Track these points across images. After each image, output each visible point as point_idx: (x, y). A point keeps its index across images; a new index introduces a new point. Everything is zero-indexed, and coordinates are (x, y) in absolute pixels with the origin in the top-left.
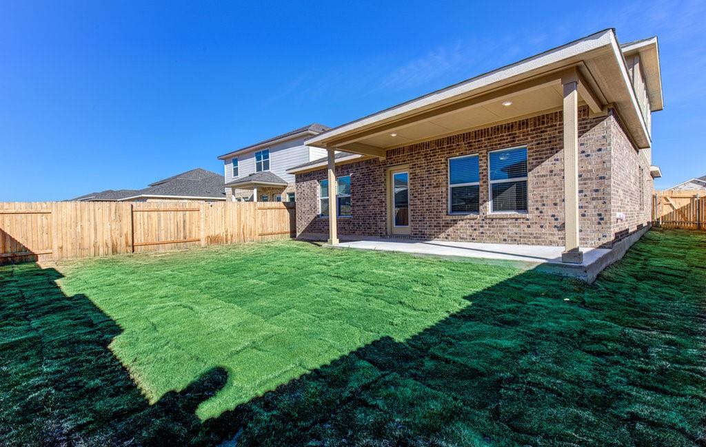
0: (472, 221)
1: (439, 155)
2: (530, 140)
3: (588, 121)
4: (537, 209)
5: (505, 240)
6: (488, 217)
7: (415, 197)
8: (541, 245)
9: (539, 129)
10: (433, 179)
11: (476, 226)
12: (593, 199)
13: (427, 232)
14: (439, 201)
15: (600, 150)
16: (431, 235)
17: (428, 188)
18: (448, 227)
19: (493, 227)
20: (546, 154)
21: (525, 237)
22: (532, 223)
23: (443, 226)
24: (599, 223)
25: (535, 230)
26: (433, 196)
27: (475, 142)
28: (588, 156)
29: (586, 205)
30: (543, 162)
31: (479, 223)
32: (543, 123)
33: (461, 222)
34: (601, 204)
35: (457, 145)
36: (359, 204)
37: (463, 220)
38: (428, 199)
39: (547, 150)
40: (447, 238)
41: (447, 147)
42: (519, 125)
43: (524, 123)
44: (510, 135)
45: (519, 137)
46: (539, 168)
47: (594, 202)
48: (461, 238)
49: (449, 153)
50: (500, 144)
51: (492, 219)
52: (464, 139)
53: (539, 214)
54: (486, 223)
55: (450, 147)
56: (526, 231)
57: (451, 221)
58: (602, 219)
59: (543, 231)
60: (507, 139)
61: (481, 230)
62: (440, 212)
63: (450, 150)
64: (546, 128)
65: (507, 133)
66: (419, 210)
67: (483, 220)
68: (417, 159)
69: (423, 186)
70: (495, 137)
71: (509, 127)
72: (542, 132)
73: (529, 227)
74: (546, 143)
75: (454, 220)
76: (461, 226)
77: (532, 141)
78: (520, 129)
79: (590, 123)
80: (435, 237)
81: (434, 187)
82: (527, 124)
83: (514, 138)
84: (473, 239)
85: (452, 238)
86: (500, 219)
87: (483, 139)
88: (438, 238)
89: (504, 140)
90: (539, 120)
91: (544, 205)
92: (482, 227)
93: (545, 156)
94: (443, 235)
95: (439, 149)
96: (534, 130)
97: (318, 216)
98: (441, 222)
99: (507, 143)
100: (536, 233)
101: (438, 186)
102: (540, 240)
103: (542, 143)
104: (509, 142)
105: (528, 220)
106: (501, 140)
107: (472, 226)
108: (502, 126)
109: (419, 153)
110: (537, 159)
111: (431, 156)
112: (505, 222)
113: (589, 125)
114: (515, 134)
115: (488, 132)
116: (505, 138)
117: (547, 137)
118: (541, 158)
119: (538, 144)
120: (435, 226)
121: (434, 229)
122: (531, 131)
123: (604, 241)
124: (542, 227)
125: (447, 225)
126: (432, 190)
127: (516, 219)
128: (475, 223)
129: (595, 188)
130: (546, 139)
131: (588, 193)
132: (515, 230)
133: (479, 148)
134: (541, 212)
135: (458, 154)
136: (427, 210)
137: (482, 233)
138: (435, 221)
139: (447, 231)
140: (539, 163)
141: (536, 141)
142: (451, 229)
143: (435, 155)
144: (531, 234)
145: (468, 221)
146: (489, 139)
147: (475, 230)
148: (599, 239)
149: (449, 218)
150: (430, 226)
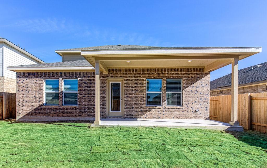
0: (159, 110)
1: (142, 76)
2: (184, 77)
3: (203, 74)
4: (186, 105)
5: (173, 117)
6: (166, 107)
7: (128, 96)
8: (187, 119)
9: (188, 73)
10: (139, 88)
11: (161, 112)
12: (204, 102)
13: (134, 114)
14: (142, 99)
15: (207, 85)
16: (137, 116)
17: (136, 92)
18: (147, 112)
19: (169, 112)
20: (190, 83)
21: (181, 116)
22: (184, 110)
23: (144, 112)
24: (206, 111)
25: (185, 113)
26: (139, 96)
27: (161, 74)
28: (203, 86)
29: (202, 104)
30: (188, 86)
31: (162, 110)
32: (189, 72)
33: (153, 110)
34: (207, 104)
35: (153, 73)
36: (85, 98)
37: (154, 109)
38: (135, 98)
39: (190, 82)
40: (146, 117)
41: (147, 73)
42: (180, 70)
43: (182, 70)
44: (176, 73)
45: (180, 75)
46: (187, 89)
47: (205, 103)
48: (153, 117)
49: (148, 76)
50: (172, 76)
51: (168, 109)
52: (156, 71)
53: (187, 107)
54: (165, 110)
55: (148, 73)
56: (182, 114)
57: (148, 109)
58: (207, 109)
59: (188, 113)
60: (175, 75)
61: (163, 113)
62: (142, 105)
63: (148, 75)
64: (190, 73)
65: (175, 73)
66: (130, 103)
67: (164, 109)
68: (129, 76)
69: (132, 91)
70: (170, 73)
71: (176, 70)
72: (189, 75)
73: (183, 112)
74: (190, 79)
75: (150, 109)
76: (154, 112)
77: (185, 78)
78: (180, 72)
79: (204, 75)
80: (139, 117)
81: (139, 92)
82: (183, 70)
83: (178, 75)
84: (159, 117)
85: (148, 117)
86: (171, 108)
87: (165, 73)
88: (141, 117)
89: (174, 75)
90: (187, 70)
91: (188, 103)
92: (164, 112)
93: (189, 84)
94: (144, 116)
95: (142, 73)
96: (186, 73)
97: (43, 104)
98: (143, 109)
99: (175, 76)
100: (186, 114)
101: (141, 91)
102: (187, 117)
103: (188, 79)
104: (176, 76)
105: (182, 109)
106: (173, 75)
107: (159, 112)
108: (173, 69)
109: (131, 73)
110: (186, 85)
111: (138, 76)
112: (173, 110)
113: (204, 76)
114: (179, 73)
115: (167, 70)
116: (174, 74)
117: (190, 77)
118: (188, 85)
119: (187, 79)
120: (139, 112)
121: (138, 113)
122: (185, 73)
123: (207, 117)
124: (188, 112)
125: (146, 111)
126: (138, 94)
127: (178, 109)
128: (160, 110)
129: (205, 98)
130: (190, 78)
131: (203, 100)
132: (178, 113)
133: (163, 76)
134: (188, 106)
135: (152, 77)
136: (135, 103)
137: (164, 115)
138: (139, 109)
139: (146, 114)
140: (187, 87)
141: (186, 78)
142: (148, 113)
143: (140, 76)
144: (184, 115)
145: (157, 109)
146: (168, 73)
147: (160, 113)
148: (206, 116)
149: (147, 108)
150: (136, 112)
